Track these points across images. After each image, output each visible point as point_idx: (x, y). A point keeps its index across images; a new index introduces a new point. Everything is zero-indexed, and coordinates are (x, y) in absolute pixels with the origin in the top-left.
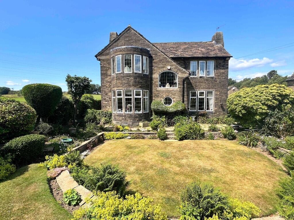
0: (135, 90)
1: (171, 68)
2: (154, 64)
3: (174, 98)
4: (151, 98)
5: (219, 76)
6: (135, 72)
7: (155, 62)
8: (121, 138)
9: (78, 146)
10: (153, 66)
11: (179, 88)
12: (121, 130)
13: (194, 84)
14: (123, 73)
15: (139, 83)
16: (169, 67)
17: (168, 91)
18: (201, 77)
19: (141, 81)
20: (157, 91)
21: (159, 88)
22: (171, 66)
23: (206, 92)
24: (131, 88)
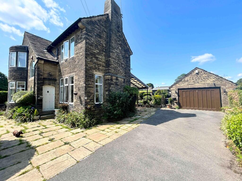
0: (10, 83)
1: (32, 57)
3: (33, 88)
6: (10, 66)
7: (29, 55)
10: (29, 59)
15: (12, 76)
19: (14, 74)
20: (29, 82)
21: (30, 79)
23: (69, 78)
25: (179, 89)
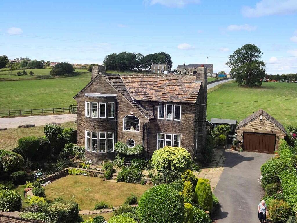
0: (100, 133)
1: (133, 113)
2: (119, 109)
3: (136, 141)
4: (116, 139)
5: (185, 120)
6: (100, 117)
7: (120, 107)
8: (79, 174)
9: (45, 177)
10: (118, 110)
11: (140, 132)
12: (83, 167)
13: (161, 126)
14: (90, 117)
15: (103, 127)
16: (132, 113)
17: (131, 134)
18: (168, 120)
19: (105, 125)
20: (122, 133)
21: (124, 130)
22: (133, 111)
23: (172, 135)
24: (96, 131)
25: (244, 132)
